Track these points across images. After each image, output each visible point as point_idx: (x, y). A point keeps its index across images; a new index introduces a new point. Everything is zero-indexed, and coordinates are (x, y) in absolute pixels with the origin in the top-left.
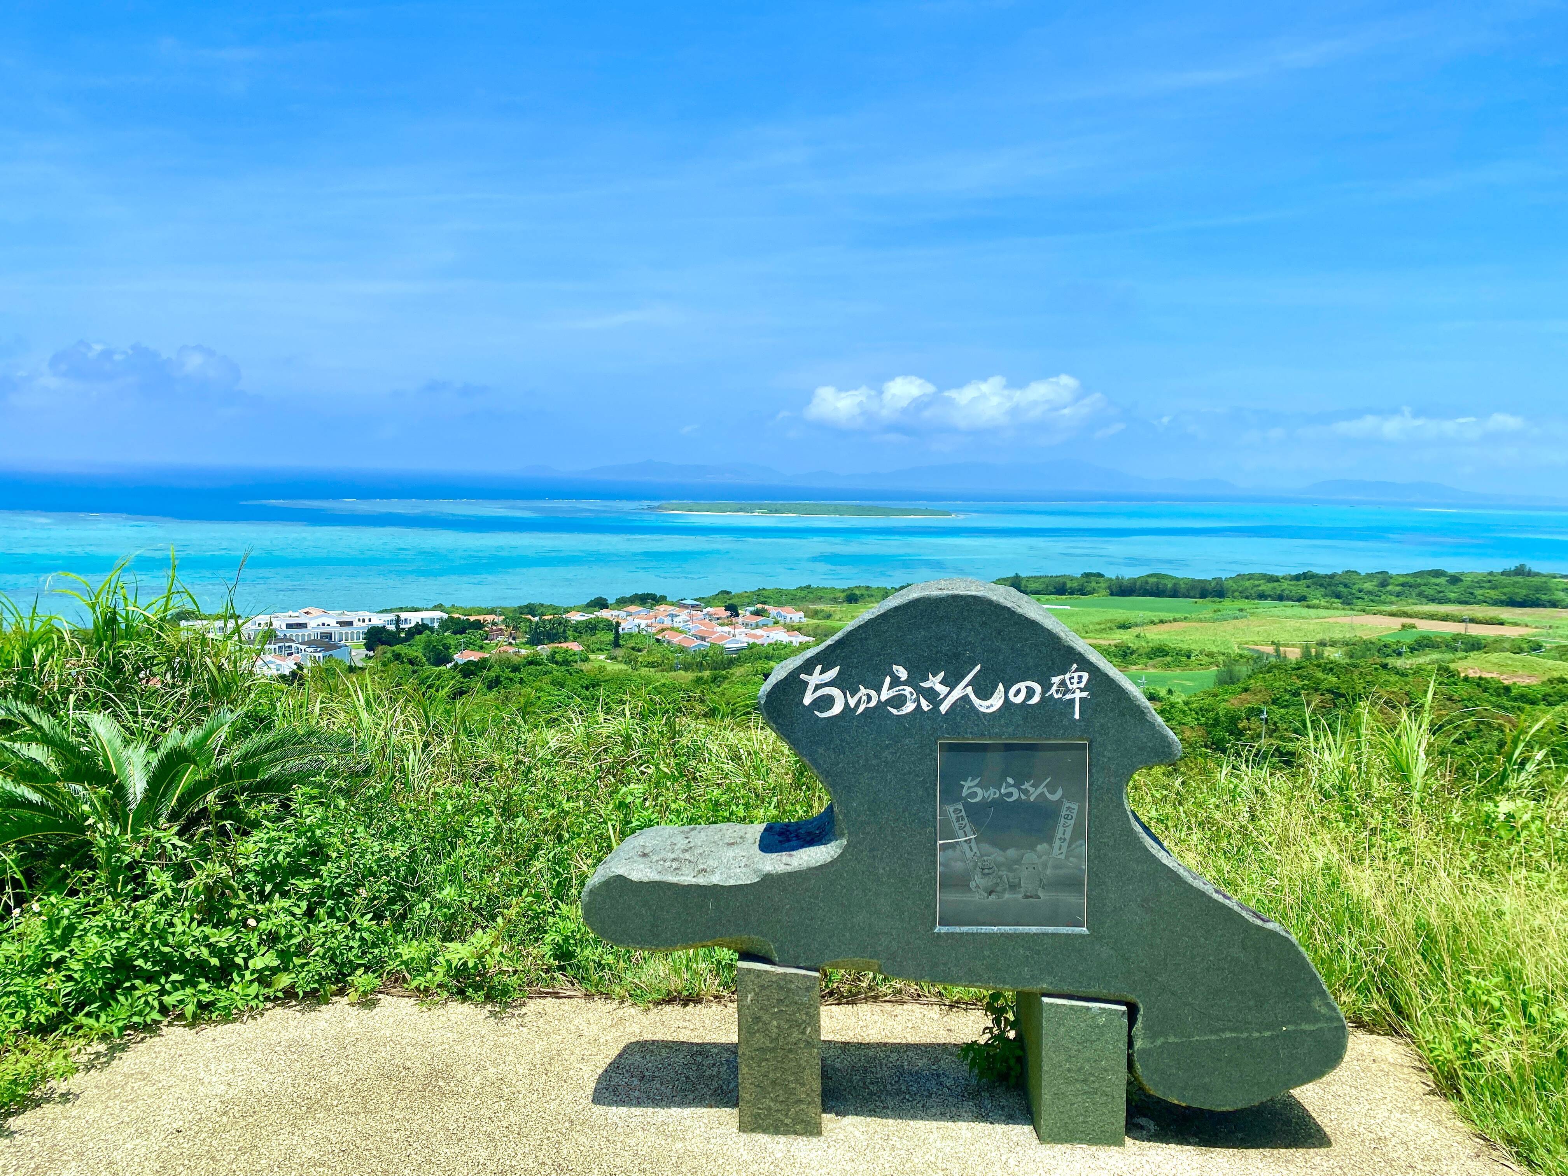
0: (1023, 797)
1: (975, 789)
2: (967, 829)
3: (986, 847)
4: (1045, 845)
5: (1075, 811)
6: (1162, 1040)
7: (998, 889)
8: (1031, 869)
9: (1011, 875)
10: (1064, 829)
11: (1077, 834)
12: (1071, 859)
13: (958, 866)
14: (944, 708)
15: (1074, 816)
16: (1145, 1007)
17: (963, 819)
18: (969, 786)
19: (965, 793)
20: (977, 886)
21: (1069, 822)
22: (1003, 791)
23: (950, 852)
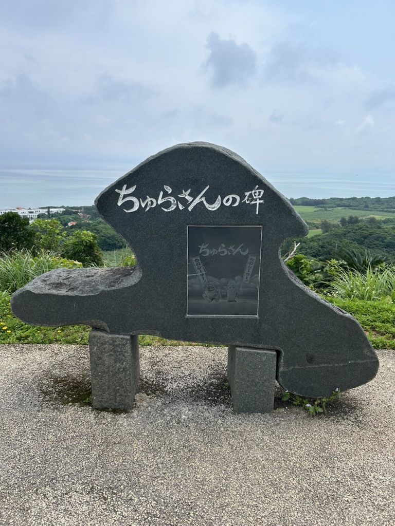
0: (229, 254)
1: (205, 250)
2: (202, 269)
3: (211, 278)
4: (239, 277)
5: (255, 260)
6: (292, 367)
7: (216, 298)
8: (232, 288)
9: (223, 291)
10: (249, 269)
11: (255, 271)
12: (252, 283)
13: (197, 287)
14: (190, 209)
15: (254, 263)
16: (285, 352)
17: (200, 264)
18: (203, 248)
19: (201, 251)
20: (206, 296)
21: (251, 266)
22: (219, 251)
23: (193, 280)
